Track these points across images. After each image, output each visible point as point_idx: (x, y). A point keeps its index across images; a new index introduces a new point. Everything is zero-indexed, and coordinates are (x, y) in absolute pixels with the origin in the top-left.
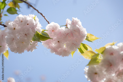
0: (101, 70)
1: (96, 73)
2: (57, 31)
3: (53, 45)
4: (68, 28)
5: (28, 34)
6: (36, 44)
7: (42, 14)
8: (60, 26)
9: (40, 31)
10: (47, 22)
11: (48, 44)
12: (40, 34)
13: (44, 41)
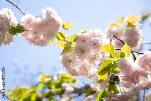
0: (74, 58)
1: (70, 61)
2: (32, 22)
3: (30, 36)
4: (42, 18)
5: (2, 28)
6: (13, 37)
7: (17, 7)
8: (35, 17)
9: (15, 25)
10: (23, 14)
11: (25, 35)
12: (15, 27)
13: (20, 34)
